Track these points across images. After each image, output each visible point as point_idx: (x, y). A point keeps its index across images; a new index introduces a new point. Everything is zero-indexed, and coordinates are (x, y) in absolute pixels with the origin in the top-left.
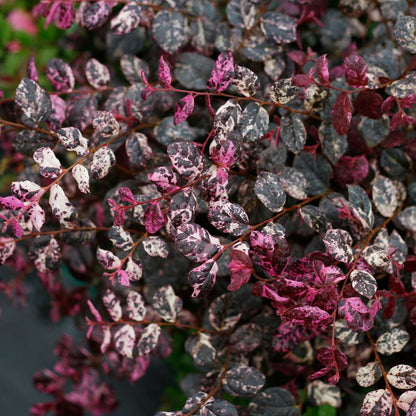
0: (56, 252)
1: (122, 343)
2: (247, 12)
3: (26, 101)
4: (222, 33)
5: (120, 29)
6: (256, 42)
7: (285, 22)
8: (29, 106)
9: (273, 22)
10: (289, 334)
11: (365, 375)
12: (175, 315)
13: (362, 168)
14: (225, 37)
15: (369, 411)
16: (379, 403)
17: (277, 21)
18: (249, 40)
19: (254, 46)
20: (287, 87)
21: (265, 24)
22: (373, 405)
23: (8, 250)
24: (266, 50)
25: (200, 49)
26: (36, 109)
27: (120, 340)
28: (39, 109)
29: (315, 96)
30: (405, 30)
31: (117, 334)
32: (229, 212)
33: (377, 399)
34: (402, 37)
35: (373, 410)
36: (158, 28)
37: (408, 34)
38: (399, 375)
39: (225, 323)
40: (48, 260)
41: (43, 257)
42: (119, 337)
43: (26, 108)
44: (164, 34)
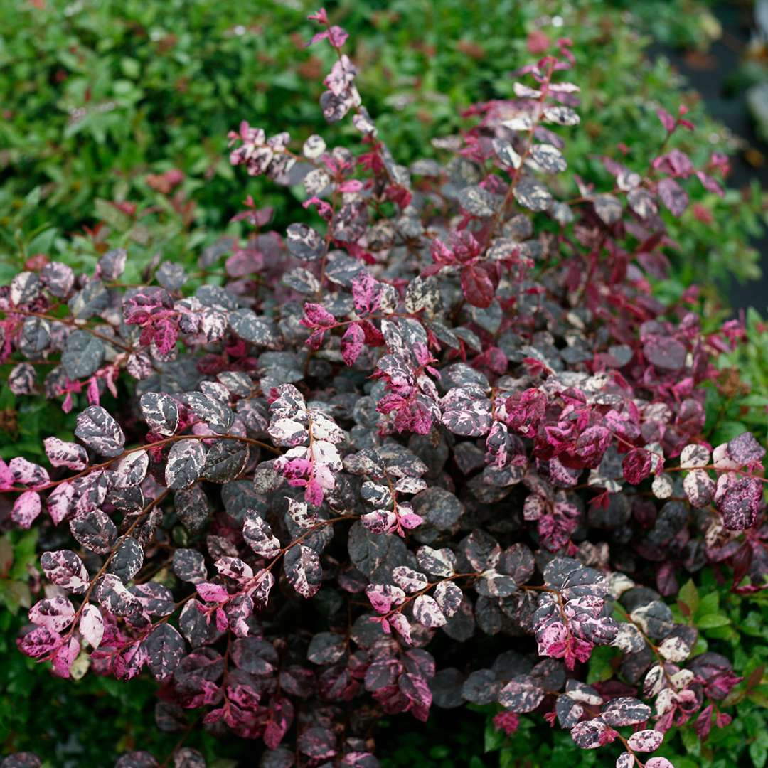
0: (313, 557)
1: (427, 615)
2: (306, 277)
3: (205, 410)
4: (292, 312)
5: (214, 334)
6: (332, 299)
7: (352, 263)
8: (211, 414)
9: (339, 270)
10: (555, 528)
11: (661, 486)
12: (451, 566)
13: (499, 356)
14: (296, 315)
15: (697, 495)
16: (699, 483)
17: (342, 267)
18: (324, 301)
19: (332, 304)
20: (419, 286)
21: (332, 276)
22: (696, 487)
23: (266, 583)
24: (346, 301)
25: (271, 345)
26: (219, 414)
27: (422, 613)
28: (222, 412)
29: (432, 300)
30: (471, 200)
31: (415, 611)
32: (464, 396)
33: (695, 480)
34: (473, 207)
35: (700, 491)
36: (238, 327)
37: (476, 202)
38: (691, 457)
39: (490, 561)
40: (308, 572)
41: (302, 572)
42: (420, 610)
43: (210, 416)
44: (249, 330)
